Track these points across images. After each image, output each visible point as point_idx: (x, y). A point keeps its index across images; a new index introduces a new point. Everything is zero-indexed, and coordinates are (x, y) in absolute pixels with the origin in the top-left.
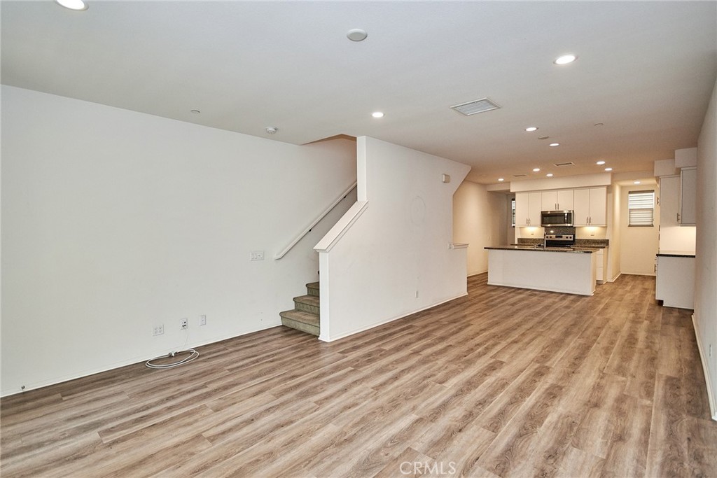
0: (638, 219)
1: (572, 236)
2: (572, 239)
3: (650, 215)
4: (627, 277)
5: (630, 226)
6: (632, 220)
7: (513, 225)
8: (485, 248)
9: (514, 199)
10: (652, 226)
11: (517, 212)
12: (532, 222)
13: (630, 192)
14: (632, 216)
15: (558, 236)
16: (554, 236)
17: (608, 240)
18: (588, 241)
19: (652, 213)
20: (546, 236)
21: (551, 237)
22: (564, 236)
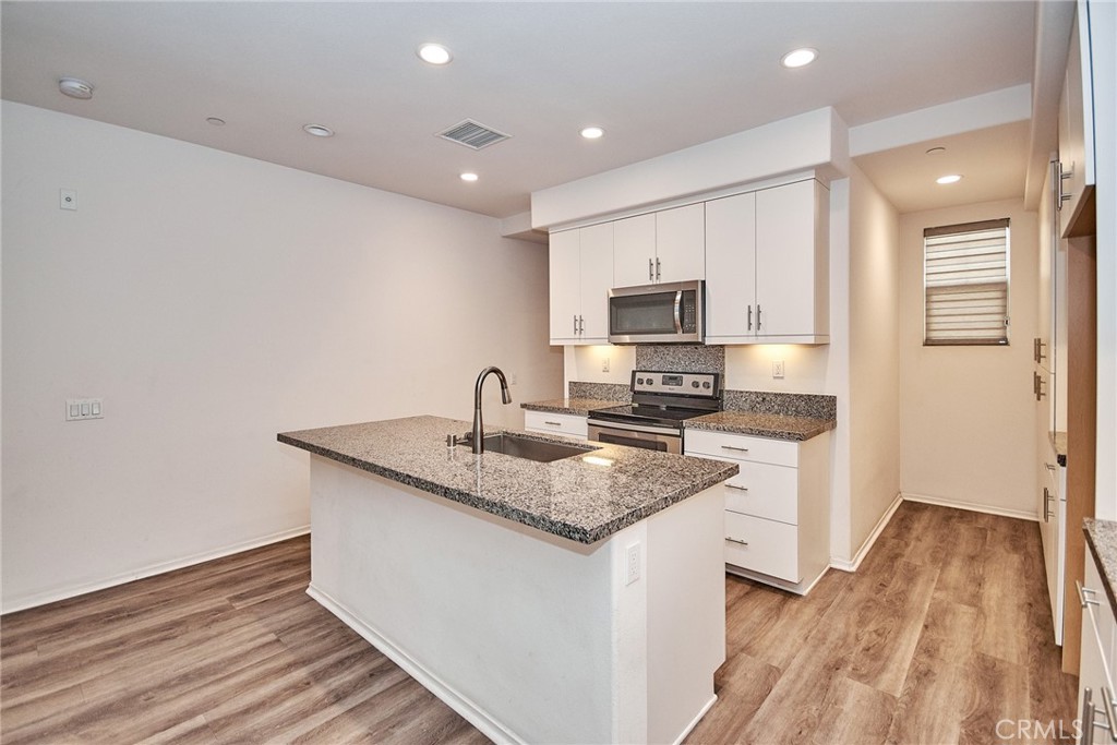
0: (958, 318)
1: (711, 379)
2: (709, 392)
3: (995, 305)
4: (926, 516)
5: (929, 343)
6: (938, 323)
8: (281, 438)
10: (1004, 342)
13: (928, 232)
14: (938, 309)
15: (671, 378)
16: (657, 378)
17: (833, 400)
18: (763, 397)
19: (1005, 298)
20: (638, 375)
21: (650, 382)
22: (688, 379)
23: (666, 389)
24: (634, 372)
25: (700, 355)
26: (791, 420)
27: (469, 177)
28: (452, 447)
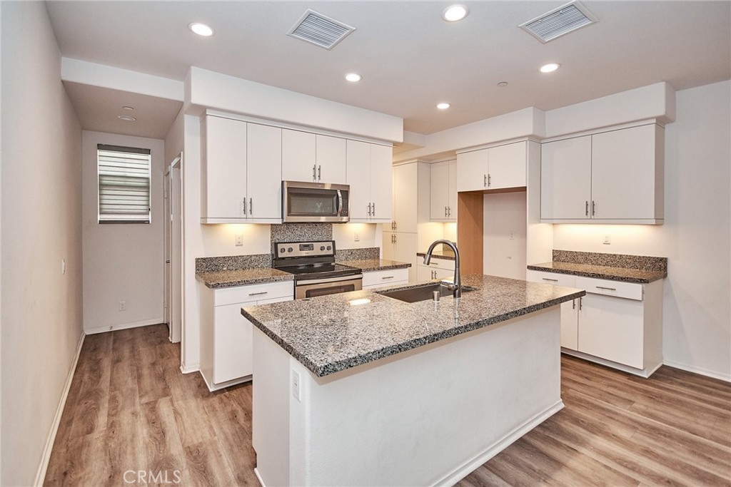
15: (305, 246)
16: (296, 247)
18: (352, 252)
20: (280, 246)
21: (290, 250)
22: (317, 246)
23: (304, 253)
25: (318, 230)
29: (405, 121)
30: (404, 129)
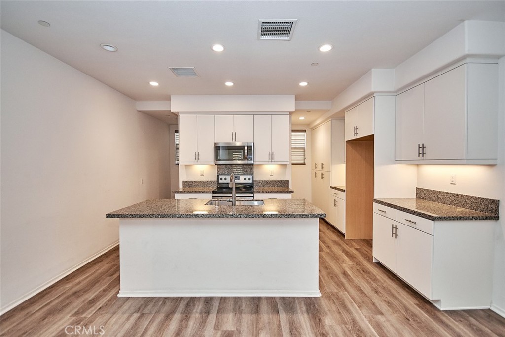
1: (251, 177)
2: (250, 181)
3: (302, 154)
6: (293, 158)
7: (176, 162)
8: (108, 216)
9: (177, 131)
10: (304, 164)
11: (180, 147)
12: (202, 159)
16: (229, 177)
17: (288, 181)
18: (267, 182)
19: (304, 152)
20: (220, 177)
21: (225, 179)
22: (242, 177)
24: (218, 176)
26: (276, 188)
27: (154, 84)
28: (217, 206)
29: (296, 96)
30: (296, 100)
